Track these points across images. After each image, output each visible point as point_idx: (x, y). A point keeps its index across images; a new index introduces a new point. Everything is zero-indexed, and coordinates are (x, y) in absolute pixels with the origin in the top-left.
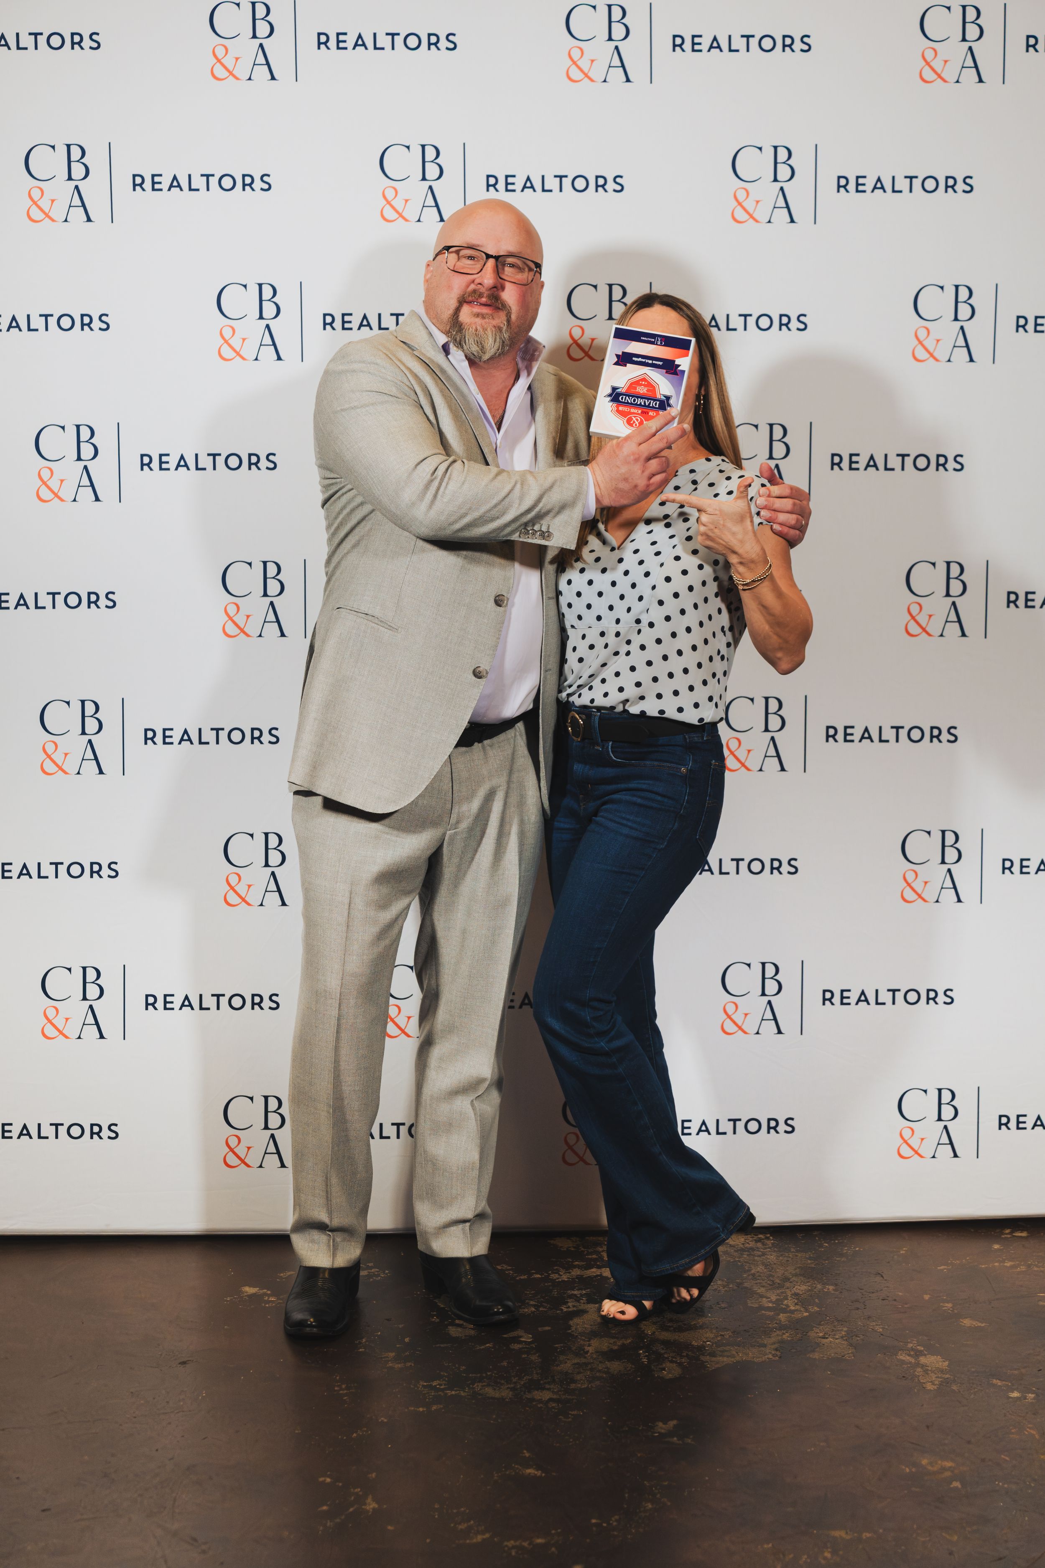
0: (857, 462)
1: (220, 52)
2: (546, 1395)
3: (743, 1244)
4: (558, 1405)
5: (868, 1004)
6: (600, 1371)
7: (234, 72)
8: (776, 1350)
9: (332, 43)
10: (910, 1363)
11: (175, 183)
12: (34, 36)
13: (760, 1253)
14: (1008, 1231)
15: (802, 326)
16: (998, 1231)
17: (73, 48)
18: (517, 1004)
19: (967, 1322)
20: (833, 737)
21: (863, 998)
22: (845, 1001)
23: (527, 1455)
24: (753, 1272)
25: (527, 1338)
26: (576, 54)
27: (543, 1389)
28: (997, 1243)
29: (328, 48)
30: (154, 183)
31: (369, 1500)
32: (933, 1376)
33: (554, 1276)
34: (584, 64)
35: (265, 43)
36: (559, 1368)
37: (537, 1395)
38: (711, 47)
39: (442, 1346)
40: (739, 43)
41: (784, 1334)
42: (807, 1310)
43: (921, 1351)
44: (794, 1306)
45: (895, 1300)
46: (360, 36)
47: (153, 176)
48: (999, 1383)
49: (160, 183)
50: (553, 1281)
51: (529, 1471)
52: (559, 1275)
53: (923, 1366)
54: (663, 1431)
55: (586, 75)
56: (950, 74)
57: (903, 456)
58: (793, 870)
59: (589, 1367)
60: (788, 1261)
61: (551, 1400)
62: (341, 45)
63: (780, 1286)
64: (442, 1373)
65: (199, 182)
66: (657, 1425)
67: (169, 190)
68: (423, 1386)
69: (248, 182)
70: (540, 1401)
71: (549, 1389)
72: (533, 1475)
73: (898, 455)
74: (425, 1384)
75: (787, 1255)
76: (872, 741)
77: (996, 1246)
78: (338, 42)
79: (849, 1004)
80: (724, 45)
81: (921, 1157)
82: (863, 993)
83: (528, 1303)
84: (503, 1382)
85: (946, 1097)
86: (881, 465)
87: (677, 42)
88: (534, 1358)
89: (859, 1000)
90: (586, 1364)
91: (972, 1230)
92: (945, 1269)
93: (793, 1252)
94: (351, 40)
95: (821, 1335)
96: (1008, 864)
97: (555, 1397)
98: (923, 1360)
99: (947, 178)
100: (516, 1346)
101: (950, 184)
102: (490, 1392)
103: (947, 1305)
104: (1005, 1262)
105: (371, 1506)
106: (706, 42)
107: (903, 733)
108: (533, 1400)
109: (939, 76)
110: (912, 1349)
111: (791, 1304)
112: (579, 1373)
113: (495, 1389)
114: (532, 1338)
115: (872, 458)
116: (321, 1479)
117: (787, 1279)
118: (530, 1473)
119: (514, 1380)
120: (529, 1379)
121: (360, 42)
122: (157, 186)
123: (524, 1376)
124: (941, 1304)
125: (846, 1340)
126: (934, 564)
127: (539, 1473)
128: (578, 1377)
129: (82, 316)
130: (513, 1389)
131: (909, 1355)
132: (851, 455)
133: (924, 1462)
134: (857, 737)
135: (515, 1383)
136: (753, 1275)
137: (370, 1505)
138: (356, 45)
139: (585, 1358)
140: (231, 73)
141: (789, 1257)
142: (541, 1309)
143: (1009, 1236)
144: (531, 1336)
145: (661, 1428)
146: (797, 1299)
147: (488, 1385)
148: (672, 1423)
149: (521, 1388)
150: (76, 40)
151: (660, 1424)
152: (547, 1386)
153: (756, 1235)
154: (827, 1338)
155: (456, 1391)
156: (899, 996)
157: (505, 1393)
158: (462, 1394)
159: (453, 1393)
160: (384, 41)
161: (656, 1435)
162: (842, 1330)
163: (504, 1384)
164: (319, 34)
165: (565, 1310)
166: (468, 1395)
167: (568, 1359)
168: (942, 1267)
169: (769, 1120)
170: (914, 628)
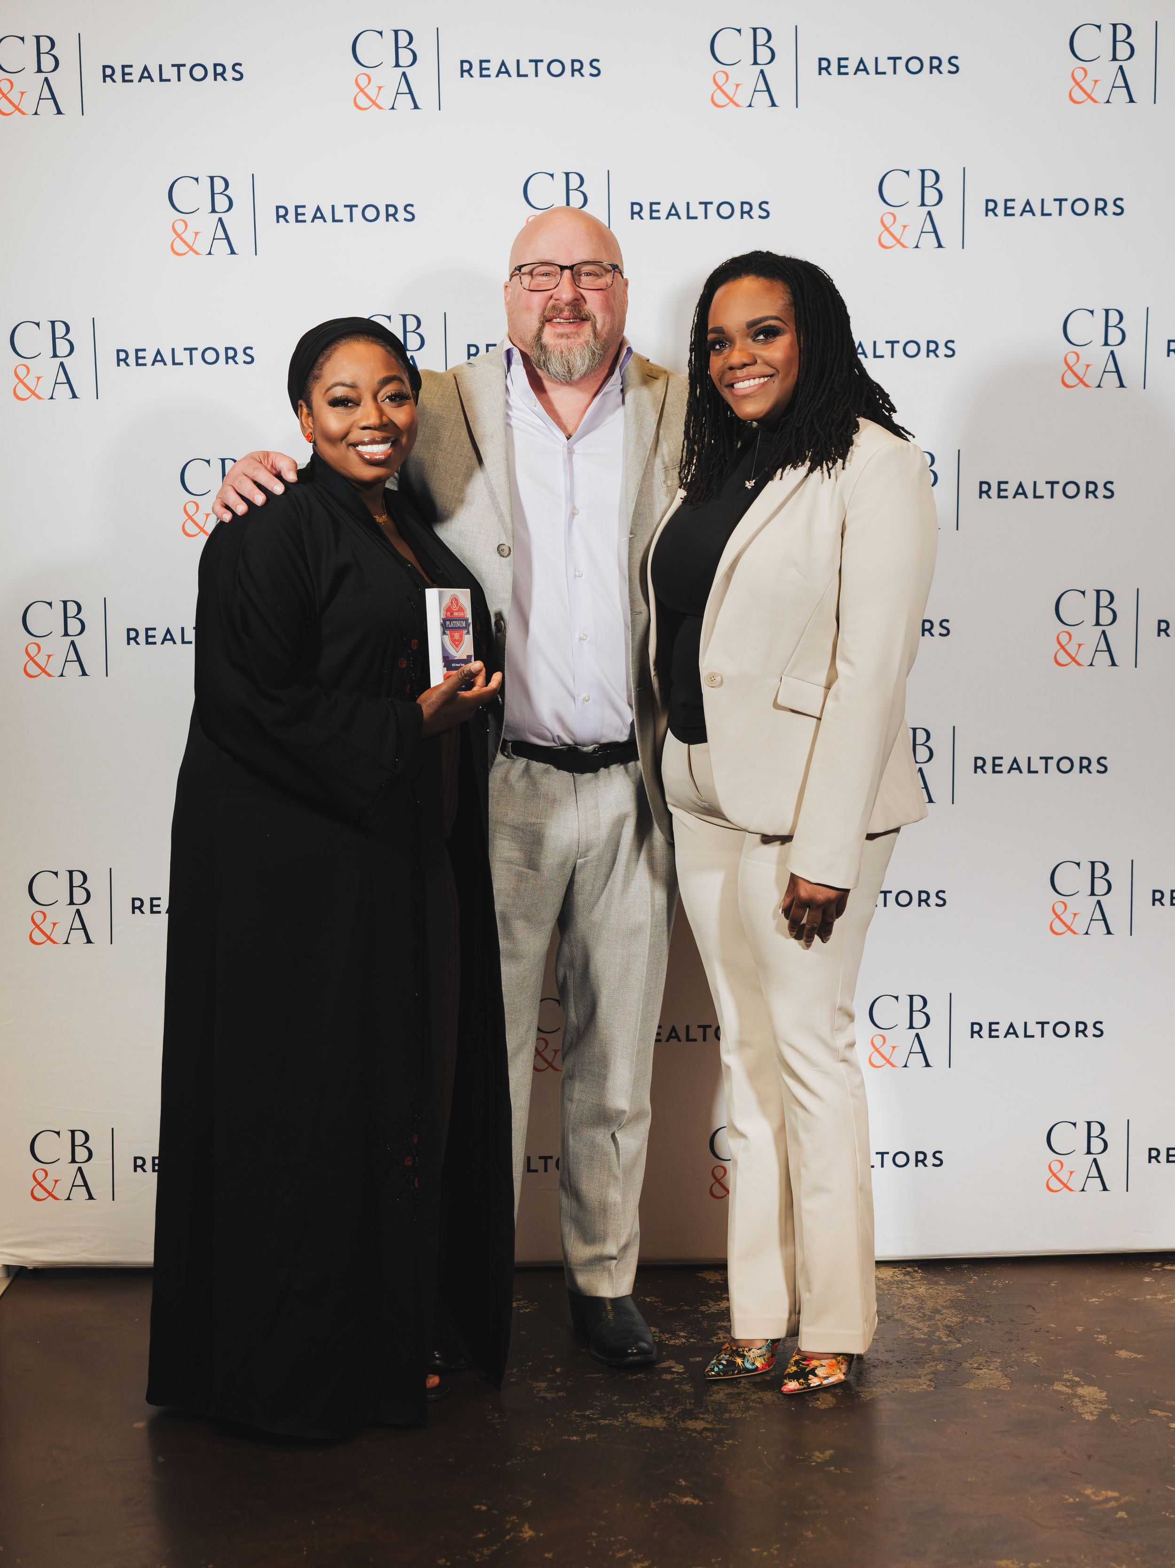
0: (1006, 490)
1: (363, 81)
2: (699, 1425)
3: (892, 1277)
4: (713, 1435)
5: (1017, 1036)
6: (753, 1401)
7: (377, 102)
8: (930, 1380)
9: (475, 71)
10: (1067, 1394)
11: (318, 215)
12: (176, 68)
13: (910, 1286)
14: (1158, 1264)
15: (950, 353)
16: (1148, 1264)
17: (215, 79)
18: (664, 1037)
19: (1123, 1354)
20: (982, 768)
21: (1011, 1030)
22: (993, 1033)
23: (683, 1483)
24: (903, 1303)
25: (679, 1368)
26: (721, 79)
27: (697, 1419)
28: (1150, 1276)
29: (471, 76)
30: (297, 214)
31: (526, 1528)
32: (1091, 1407)
33: (703, 1308)
34: (729, 88)
35: (408, 71)
36: (712, 1398)
37: (691, 1424)
38: (858, 70)
39: (593, 1376)
40: (886, 65)
41: (937, 1365)
42: (959, 1341)
43: (1078, 1383)
44: (946, 1338)
45: (1048, 1332)
46: (503, 64)
47: (297, 207)
48: (1160, 1413)
49: (304, 214)
50: (702, 1312)
51: (686, 1499)
52: (708, 1307)
53: (1080, 1397)
54: (819, 1460)
55: (731, 100)
56: (1101, 94)
57: (1052, 483)
58: (941, 902)
59: (743, 1396)
60: (938, 1293)
61: (705, 1429)
62: (484, 73)
63: (931, 1318)
64: (595, 1403)
65: (342, 213)
66: (814, 1455)
67: (313, 221)
68: (576, 1416)
69: (391, 213)
70: (695, 1430)
71: (703, 1419)
72: (690, 1503)
73: (1047, 483)
74: (578, 1413)
75: (936, 1288)
76: (1021, 772)
77: (1147, 1280)
78: (481, 69)
79: (998, 1037)
80: (871, 68)
81: (1071, 1190)
82: (1011, 1026)
83: (678, 1335)
84: (655, 1411)
85: (1096, 1129)
86: (1029, 492)
87: (823, 65)
88: (687, 1388)
89: (1008, 1033)
90: (739, 1394)
91: (1122, 1264)
92: (1097, 1301)
93: (941, 1285)
94: (494, 67)
95: (975, 1365)
96: (1158, 896)
97: (709, 1426)
98: (1080, 1391)
99: (1097, 200)
100: (668, 1377)
101: (1101, 207)
102: (644, 1422)
103: (1100, 1336)
104: (1156, 1295)
105: (528, 1534)
106: (852, 65)
107: (1052, 764)
108: (687, 1429)
109: (1089, 96)
110: (1069, 1381)
111: (942, 1334)
112: (732, 1403)
113: (648, 1419)
114: (684, 1368)
115: (1021, 485)
116: (477, 1507)
117: (937, 1311)
118: (687, 1502)
119: (668, 1409)
120: (682, 1409)
121: (503, 70)
122: (300, 218)
123: (678, 1406)
124: (1096, 1336)
125: (1001, 1371)
126: (1083, 593)
127: (696, 1502)
128: (732, 1407)
129: (227, 349)
130: (666, 1419)
131: (1067, 1386)
132: (1000, 483)
133: (1088, 1492)
134: (1005, 768)
135: (668, 1412)
136: (904, 1307)
137: (526, 1532)
138: (499, 72)
139: (738, 1388)
140: (374, 103)
141: (939, 1290)
142: (691, 1340)
143: (1159, 1269)
144: (682, 1366)
145: (818, 1457)
146: (948, 1331)
147: (642, 1415)
148: (829, 1453)
149: (675, 1417)
150: (219, 71)
151: (817, 1454)
152: (701, 1416)
153: (904, 1268)
154: (981, 1369)
155: (609, 1420)
156: (1048, 1029)
157: (658, 1422)
158: (616, 1423)
159: (607, 1422)
160: (527, 68)
161: (813, 1464)
162: (996, 1361)
163: (657, 1413)
164: (462, 62)
165: (715, 1341)
166: (621, 1425)
167: (721, 1389)
168: (1094, 1300)
169: (917, 1153)
170: (1063, 658)
